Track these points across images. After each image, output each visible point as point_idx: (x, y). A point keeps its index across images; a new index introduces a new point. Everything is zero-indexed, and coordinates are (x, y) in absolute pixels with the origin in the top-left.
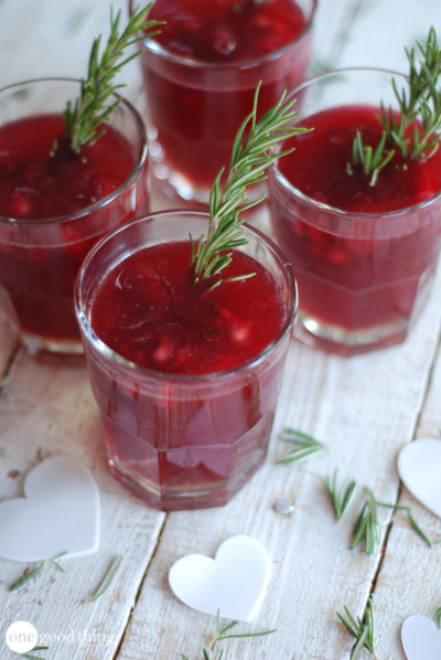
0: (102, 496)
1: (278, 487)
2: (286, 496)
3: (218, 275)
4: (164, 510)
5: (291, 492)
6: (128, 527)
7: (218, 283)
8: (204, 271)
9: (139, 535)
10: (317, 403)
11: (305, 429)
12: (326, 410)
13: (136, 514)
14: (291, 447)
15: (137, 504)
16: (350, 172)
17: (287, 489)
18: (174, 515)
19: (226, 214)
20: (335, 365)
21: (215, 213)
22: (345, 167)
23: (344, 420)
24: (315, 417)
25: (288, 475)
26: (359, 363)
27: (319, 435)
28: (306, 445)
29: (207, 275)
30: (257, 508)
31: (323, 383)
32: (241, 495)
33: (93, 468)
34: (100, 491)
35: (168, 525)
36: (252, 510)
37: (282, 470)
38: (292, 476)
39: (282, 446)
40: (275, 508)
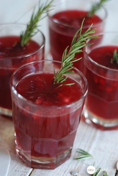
0: (11, 160)
1: (74, 167)
2: (76, 169)
3: (62, 83)
4: (32, 168)
5: (78, 169)
6: (18, 171)
7: (62, 85)
8: (57, 81)
9: (22, 174)
10: (91, 143)
11: (86, 150)
12: (94, 145)
13: (22, 168)
14: (80, 154)
15: (23, 165)
16: (112, 62)
17: (77, 168)
18: (35, 170)
19: (67, 62)
20: (99, 133)
21: (63, 61)
22: (110, 60)
23: (100, 149)
24: (90, 147)
25: (78, 163)
26: (107, 133)
27: (90, 152)
28: (85, 154)
29: (58, 82)
30: (65, 172)
31: (94, 137)
32: (60, 167)
33: (10, 152)
34: (11, 159)
35: (32, 173)
36: (63, 173)
37: (76, 161)
38: (79, 164)
39: (77, 154)
40: (71, 173)
